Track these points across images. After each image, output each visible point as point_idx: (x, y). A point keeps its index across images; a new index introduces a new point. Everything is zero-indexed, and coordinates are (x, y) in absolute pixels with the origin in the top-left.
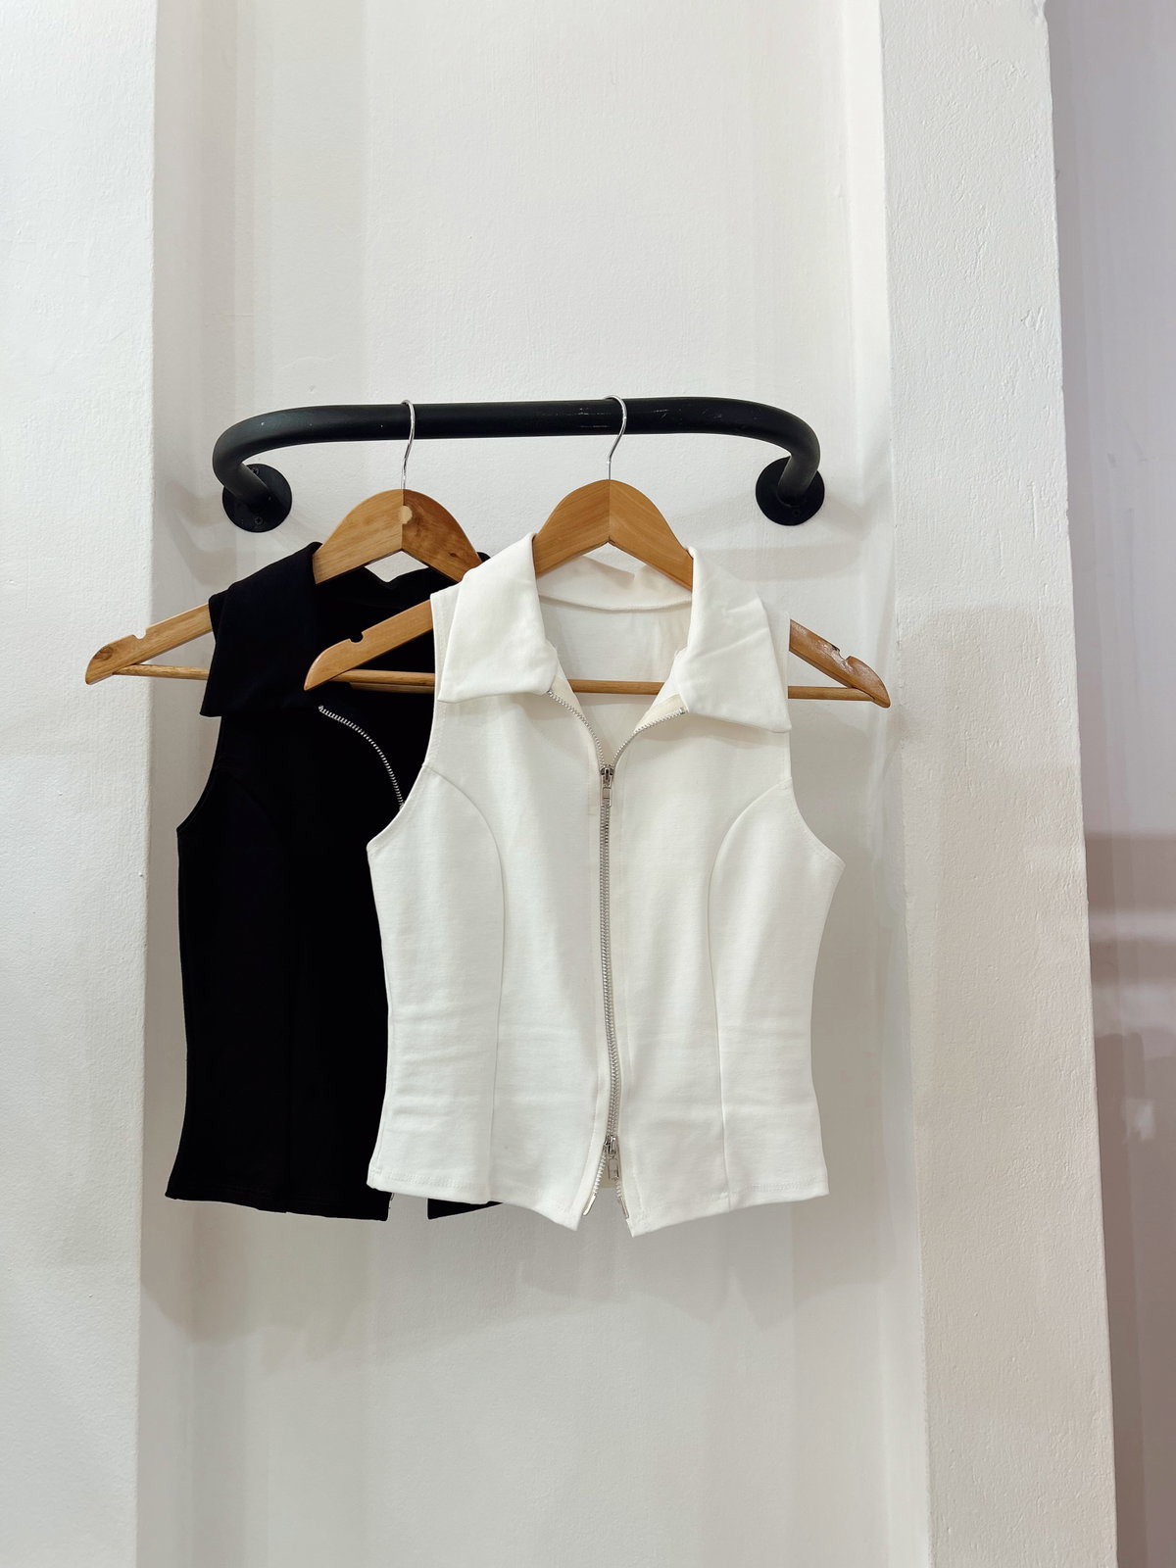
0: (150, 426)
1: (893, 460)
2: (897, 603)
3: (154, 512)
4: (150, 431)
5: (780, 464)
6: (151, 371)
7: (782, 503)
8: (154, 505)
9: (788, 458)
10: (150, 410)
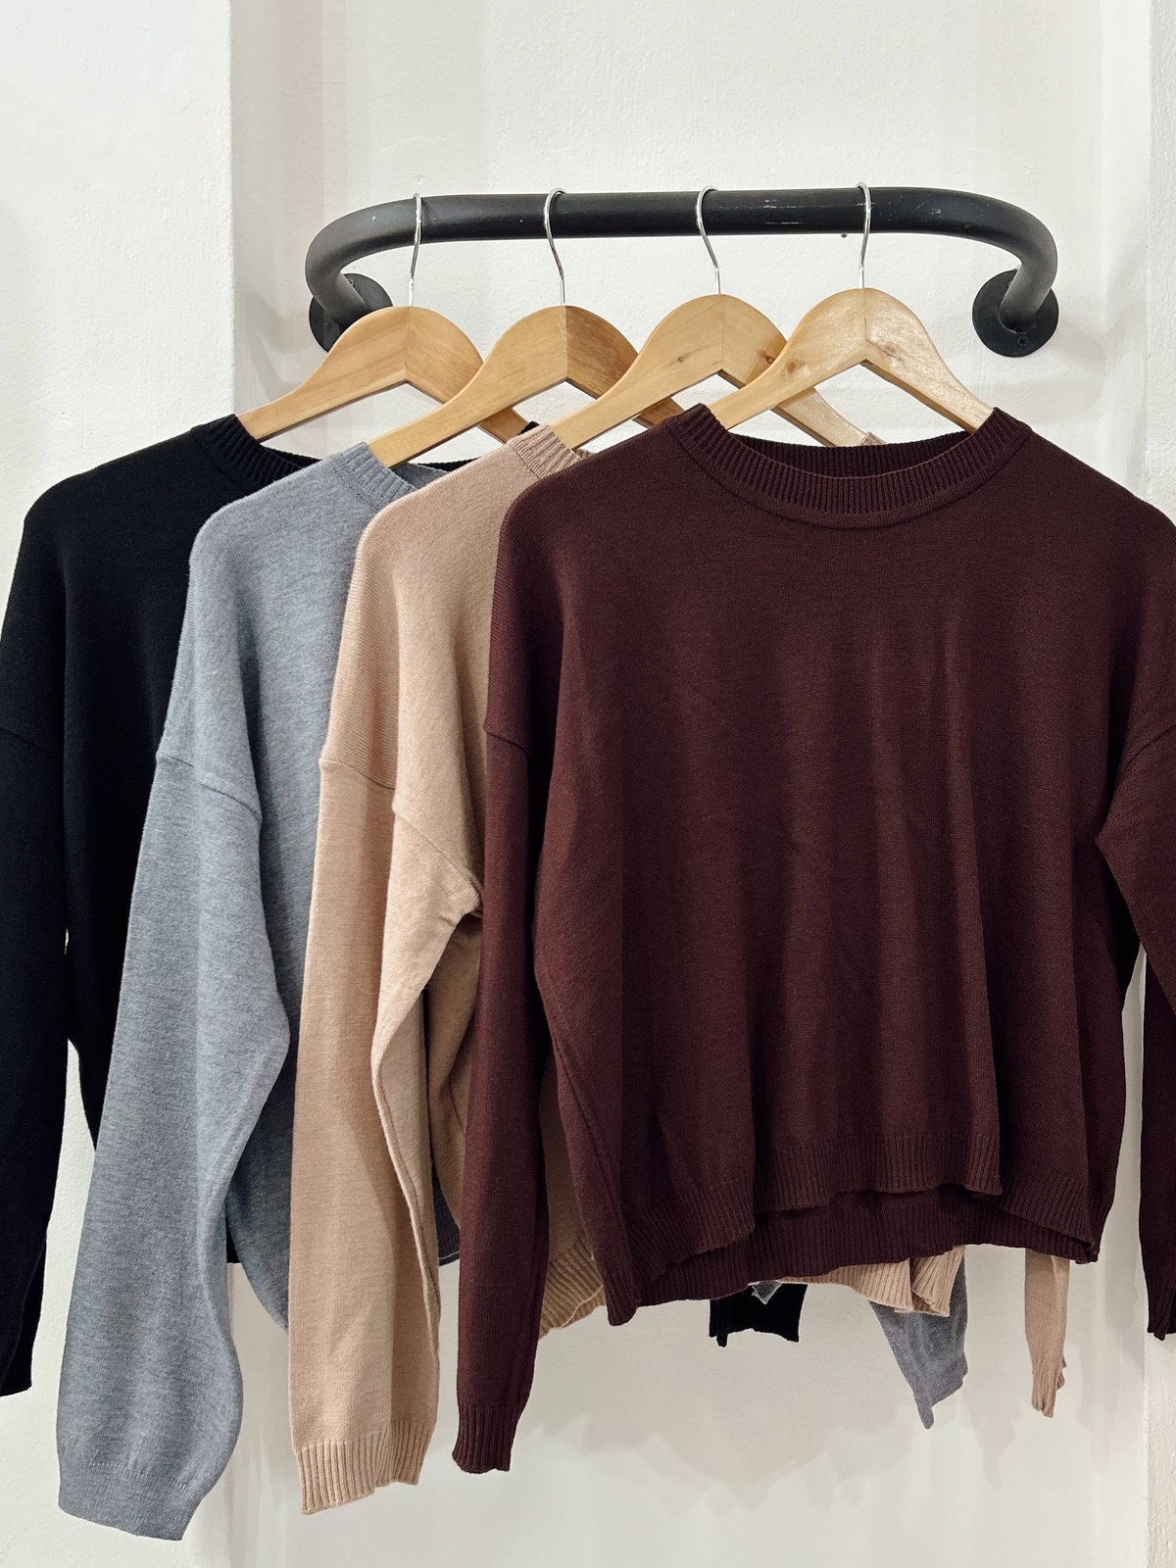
0: (229, 222)
1: (1149, 272)
2: (1147, 452)
3: (235, 331)
4: (229, 228)
5: (1005, 278)
6: (229, 152)
7: (1003, 326)
8: (235, 322)
9: (1014, 272)
10: (229, 202)
